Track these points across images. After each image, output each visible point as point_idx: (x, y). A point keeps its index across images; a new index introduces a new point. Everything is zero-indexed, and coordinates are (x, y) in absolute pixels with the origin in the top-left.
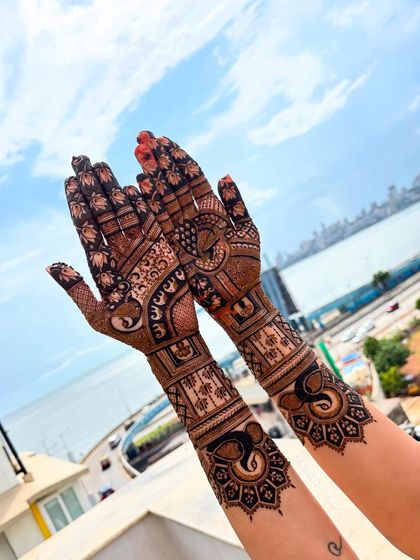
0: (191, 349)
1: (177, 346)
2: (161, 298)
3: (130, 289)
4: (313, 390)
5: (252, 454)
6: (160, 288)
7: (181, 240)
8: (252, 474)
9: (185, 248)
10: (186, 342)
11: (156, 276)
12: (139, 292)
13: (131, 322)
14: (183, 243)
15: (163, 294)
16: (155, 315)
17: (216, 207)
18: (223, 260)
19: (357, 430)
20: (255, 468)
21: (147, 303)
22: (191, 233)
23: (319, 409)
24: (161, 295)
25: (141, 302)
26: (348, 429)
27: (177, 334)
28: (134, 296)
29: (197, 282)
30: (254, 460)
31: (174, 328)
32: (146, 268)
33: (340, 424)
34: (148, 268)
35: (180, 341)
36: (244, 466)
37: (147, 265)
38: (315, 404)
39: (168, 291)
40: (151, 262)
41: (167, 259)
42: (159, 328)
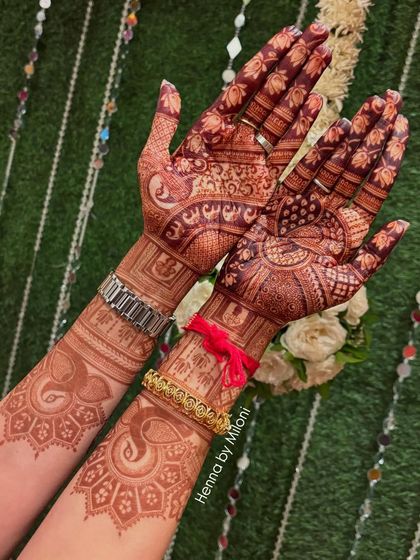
0: (171, 276)
1: (167, 260)
2: (213, 212)
5: (63, 394)
6: (222, 204)
7: (289, 207)
8: (39, 399)
9: (282, 218)
10: (179, 266)
11: (232, 192)
12: (204, 185)
15: (218, 210)
16: (189, 216)
17: (356, 230)
18: (285, 266)
20: (46, 401)
21: (198, 200)
22: (307, 215)
23: (124, 445)
24: (216, 209)
26: (102, 491)
27: (184, 252)
29: (244, 247)
30: (56, 397)
31: (188, 245)
32: (234, 175)
33: (108, 479)
34: (235, 177)
35: (176, 260)
37: (238, 174)
38: (130, 439)
39: (224, 214)
40: (243, 176)
41: (255, 190)
42: (177, 230)
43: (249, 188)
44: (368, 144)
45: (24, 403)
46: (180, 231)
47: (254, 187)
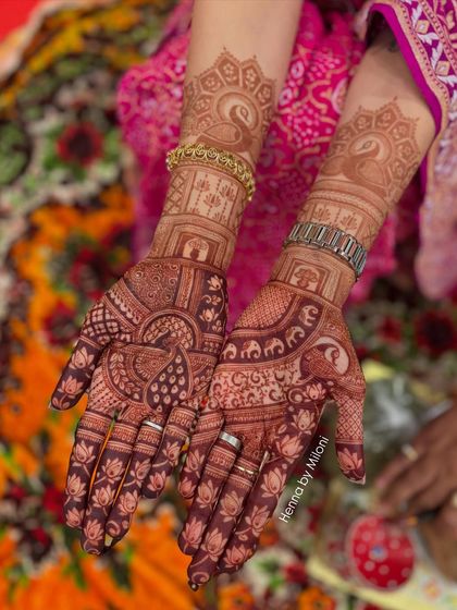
2: (272, 348)
3: (294, 387)
4: (235, 130)
5: (358, 153)
6: (263, 358)
7: (181, 388)
8: (379, 141)
11: (255, 374)
12: (288, 374)
13: (328, 352)
14: (182, 382)
16: (297, 335)
19: (249, 68)
20: (371, 142)
21: (290, 356)
24: (269, 351)
25: (297, 362)
28: (298, 375)
30: (364, 147)
32: (257, 394)
34: (254, 391)
36: (376, 152)
39: (258, 348)
40: (246, 394)
41: (229, 380)
42: (308, 317)
43: (237, 382)
44: (109, 488)
45: (391, 133)
46: (303, 316)
47: (231, 384)
